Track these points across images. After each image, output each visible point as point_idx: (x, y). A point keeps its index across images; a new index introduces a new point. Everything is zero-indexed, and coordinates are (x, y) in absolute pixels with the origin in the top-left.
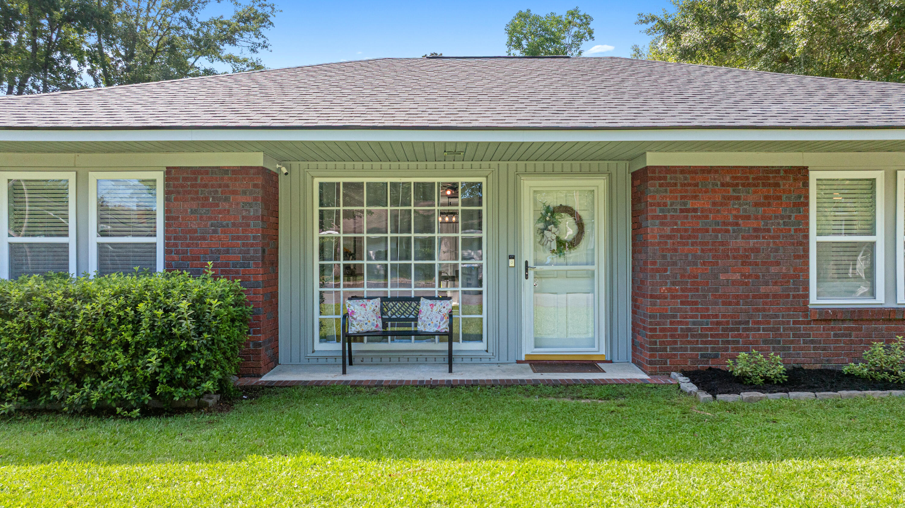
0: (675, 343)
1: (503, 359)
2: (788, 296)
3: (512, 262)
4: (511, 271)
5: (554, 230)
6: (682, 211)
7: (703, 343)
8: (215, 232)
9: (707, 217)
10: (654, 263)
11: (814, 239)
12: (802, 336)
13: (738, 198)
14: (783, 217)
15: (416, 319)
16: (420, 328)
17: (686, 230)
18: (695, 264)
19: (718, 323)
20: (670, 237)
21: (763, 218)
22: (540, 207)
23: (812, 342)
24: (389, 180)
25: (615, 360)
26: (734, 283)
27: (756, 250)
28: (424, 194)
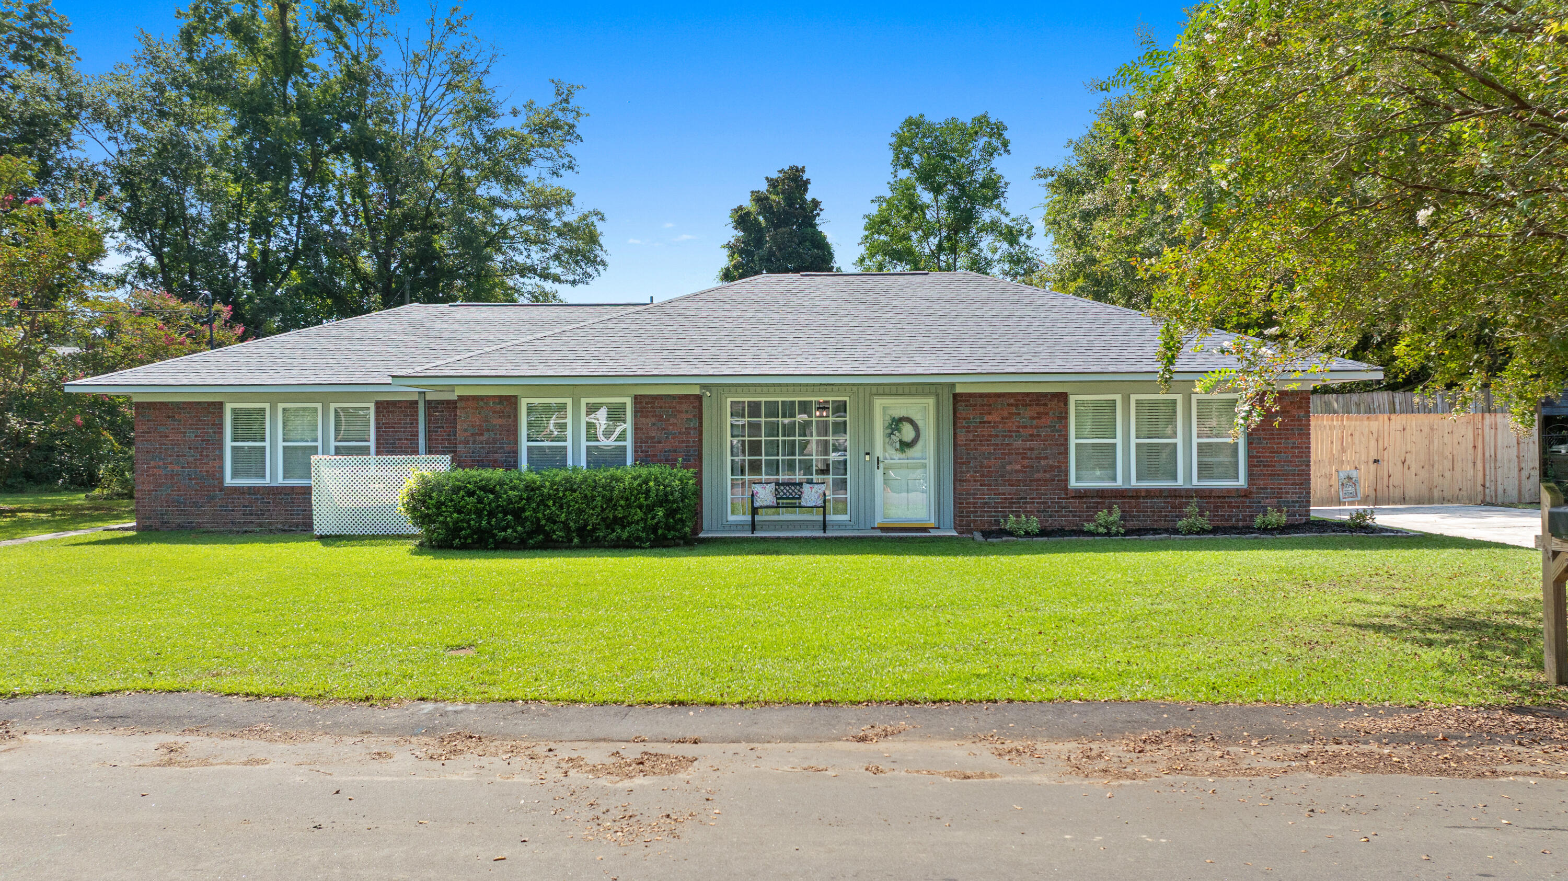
0: (976, 512)
1: (862, 526)
2: (1053, 480)
3: (868, 458)
4: (867, 464)
5: (898, 434)
6: (980, 423)
7: (995, 512)
8: (667, 438)
9: (997, 427)
10: (962, 458)
11: (1073, 442)
12: (1064, 507)
13: (1019, 414)
14: (1050, 427)
15: (800, 498)
16: (803, 504)
17: (983, 436)
18: (989, 458)
19: (1006, 499)
20: (971, 441)
21: (1036, 427)
22: (888, 418)
23: (1071, 512)
24: (780, 399)
25: (942, 526)
26: (1017, 471)
27: (1031, 449)
28: (805, 408)
